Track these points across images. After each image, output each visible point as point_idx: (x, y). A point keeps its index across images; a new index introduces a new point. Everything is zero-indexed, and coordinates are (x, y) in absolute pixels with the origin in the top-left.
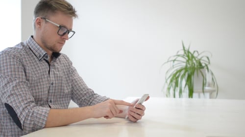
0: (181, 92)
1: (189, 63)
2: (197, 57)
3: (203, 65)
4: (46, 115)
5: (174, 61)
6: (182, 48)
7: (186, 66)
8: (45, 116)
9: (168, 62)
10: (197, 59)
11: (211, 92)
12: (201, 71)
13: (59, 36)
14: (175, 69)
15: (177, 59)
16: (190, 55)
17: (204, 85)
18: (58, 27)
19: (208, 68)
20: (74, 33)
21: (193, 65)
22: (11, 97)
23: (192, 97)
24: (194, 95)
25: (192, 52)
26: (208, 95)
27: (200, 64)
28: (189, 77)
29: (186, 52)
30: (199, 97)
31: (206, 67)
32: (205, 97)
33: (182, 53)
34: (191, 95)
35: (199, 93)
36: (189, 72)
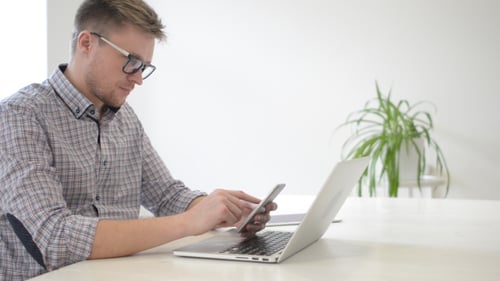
0: (373, 184)
1: (389, 126)
2: (405, 114)
3: (419, 129)
4: (91, 232)
5: (359, 121)
6: (376, 96)
7: (384, 132)
8: (88, 234)
9: (347, 123)
10: (405, 117)
11: (435, 186)
12: (414, 143)
13: (125, 75)
14: (363, 137)
15: (365, 118)
16: (392, 109)
17: (420, 171)
18: (125, 57)
19: (428, 137)
20: (154, 69)
21: (399, 130)
22: (18, 201)
23: (396, 196)
24: (401, 191)
25: (396, 104)
26: (428, 191)
27: (413, 128)
28: (390, 154)
29: (384, 103)
30: (411, 195)
31: (424, 134)
32: (422, 195)
33: (375, 105)
34: (393, 190)
35: (410, 187)
36: (391, 144)
